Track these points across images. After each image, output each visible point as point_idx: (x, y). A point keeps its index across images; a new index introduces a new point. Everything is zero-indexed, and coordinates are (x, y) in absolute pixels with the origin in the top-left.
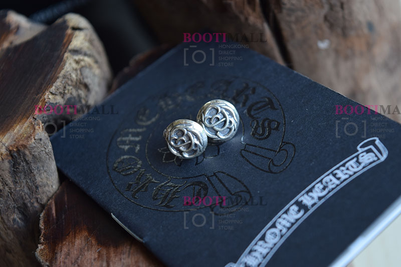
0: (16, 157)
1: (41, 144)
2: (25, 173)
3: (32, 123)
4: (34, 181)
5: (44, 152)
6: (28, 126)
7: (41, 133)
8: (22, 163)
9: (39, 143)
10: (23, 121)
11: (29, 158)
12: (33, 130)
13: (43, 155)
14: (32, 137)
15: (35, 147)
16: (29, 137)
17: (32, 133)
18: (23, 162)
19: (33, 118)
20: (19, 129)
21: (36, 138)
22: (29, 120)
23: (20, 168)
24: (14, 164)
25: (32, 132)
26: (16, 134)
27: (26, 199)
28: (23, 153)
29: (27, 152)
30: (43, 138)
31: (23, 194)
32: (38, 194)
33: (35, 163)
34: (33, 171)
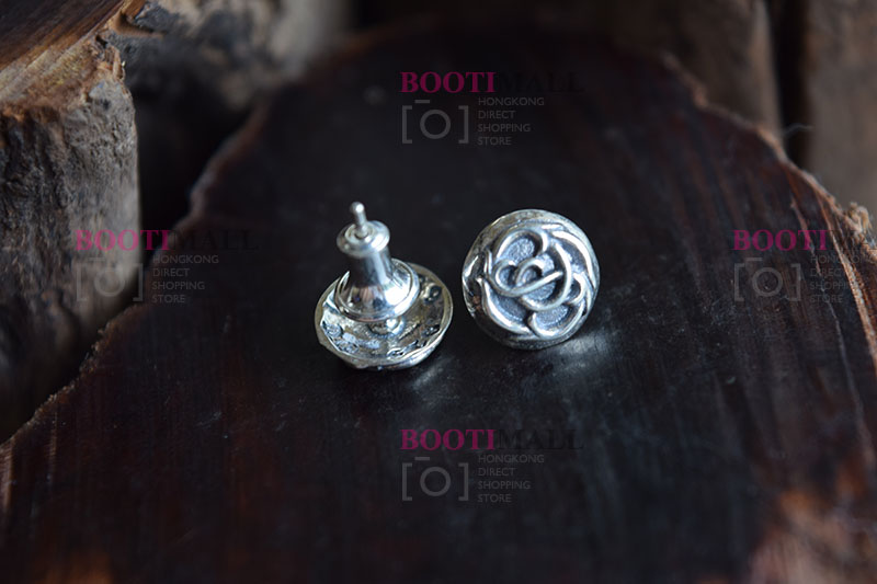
0: (19, 142)
1: (106, 121)
2: (39, 202)
3: (90, 52)
4: (60, 236)
5: (109, 149)
6: (77, 59)
7: (111, 86)
8: (35, 169)
9: (98, 115)
10: (65, 41)
11: (61, 156)
12: (88, 72)
13: (105, 157)
14: (82, 90)
15: (84, 124)
16: (72, 89)
17: (85, 80)
18: (38, 166)
19: (98, 39)
20: (48, 62)
21: (93, 94)
22: (82, 40)
23: (27, 181)
24: (8, 164)
25: (84, 76)
26: (33, 74)
27: (27, 284)
28: (41, 135)
29: (57, 136)
30: (114, 104)
31: (21, 268)
32: (67, 281)
33: (76, 176)
34: (63, 203)
